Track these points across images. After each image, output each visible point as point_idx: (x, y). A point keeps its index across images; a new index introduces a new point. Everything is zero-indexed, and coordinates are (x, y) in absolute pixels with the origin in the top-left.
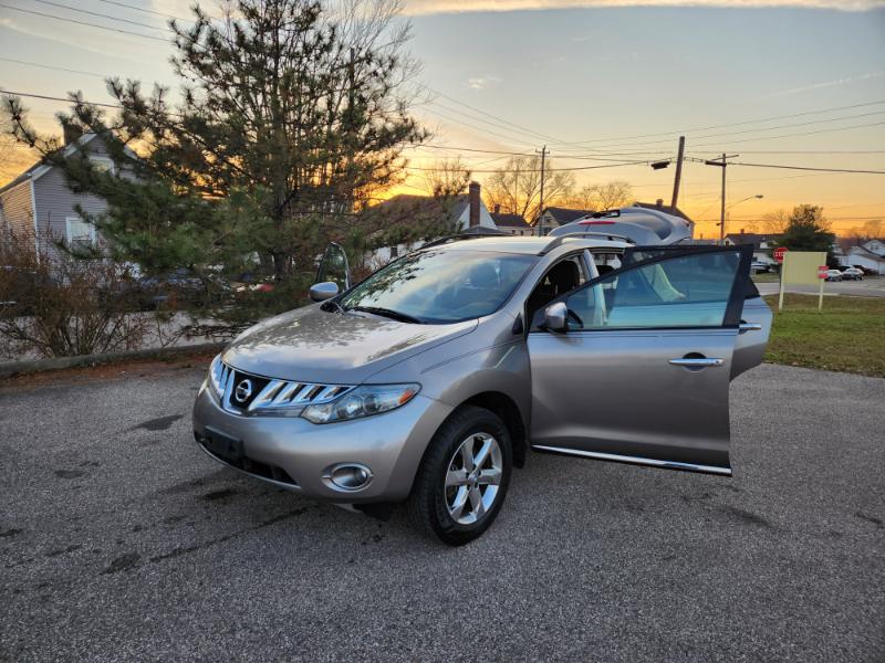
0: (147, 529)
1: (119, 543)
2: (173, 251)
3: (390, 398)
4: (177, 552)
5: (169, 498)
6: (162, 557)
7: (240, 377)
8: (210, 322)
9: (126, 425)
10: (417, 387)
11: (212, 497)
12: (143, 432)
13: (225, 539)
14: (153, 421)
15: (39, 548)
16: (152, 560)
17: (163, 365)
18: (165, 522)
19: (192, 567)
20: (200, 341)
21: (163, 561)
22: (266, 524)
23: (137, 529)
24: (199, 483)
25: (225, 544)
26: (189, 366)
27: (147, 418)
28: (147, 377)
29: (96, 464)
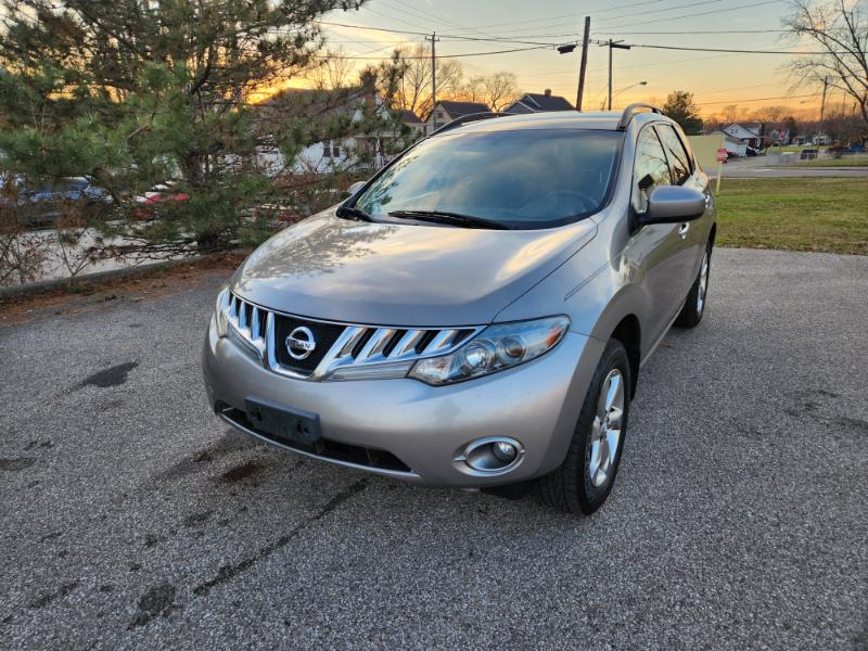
0: (164, 539)
1: (136, 568)
2: (74, 154)
3: (533, 341)
4: (226, 574)
5: (174, 485)
6: (208, 584)
7: (285, 324)
8: (119, 241)
9: (66, 384)
10: (564, 322)
11: (234, 475)
12: (92, 390)
13: (283, 541)
14: (100, 374)
15: (14, 595)
16: (196, 591)
17: (78, 298)
18: (188, 526)
19: (260, 597)
20: (110, 265)
21: (213, 591)
22: (329, 508)
23: (151, 542)
24: (205, 457)
25: (288, 549)
26: (114, 297)
27: (90, 371)
28: (64, 315)
29: (47, 444)
